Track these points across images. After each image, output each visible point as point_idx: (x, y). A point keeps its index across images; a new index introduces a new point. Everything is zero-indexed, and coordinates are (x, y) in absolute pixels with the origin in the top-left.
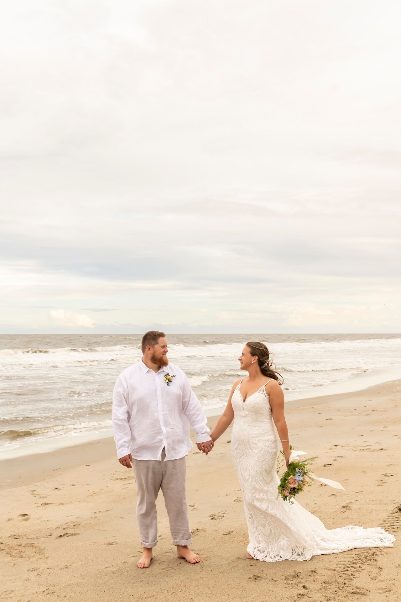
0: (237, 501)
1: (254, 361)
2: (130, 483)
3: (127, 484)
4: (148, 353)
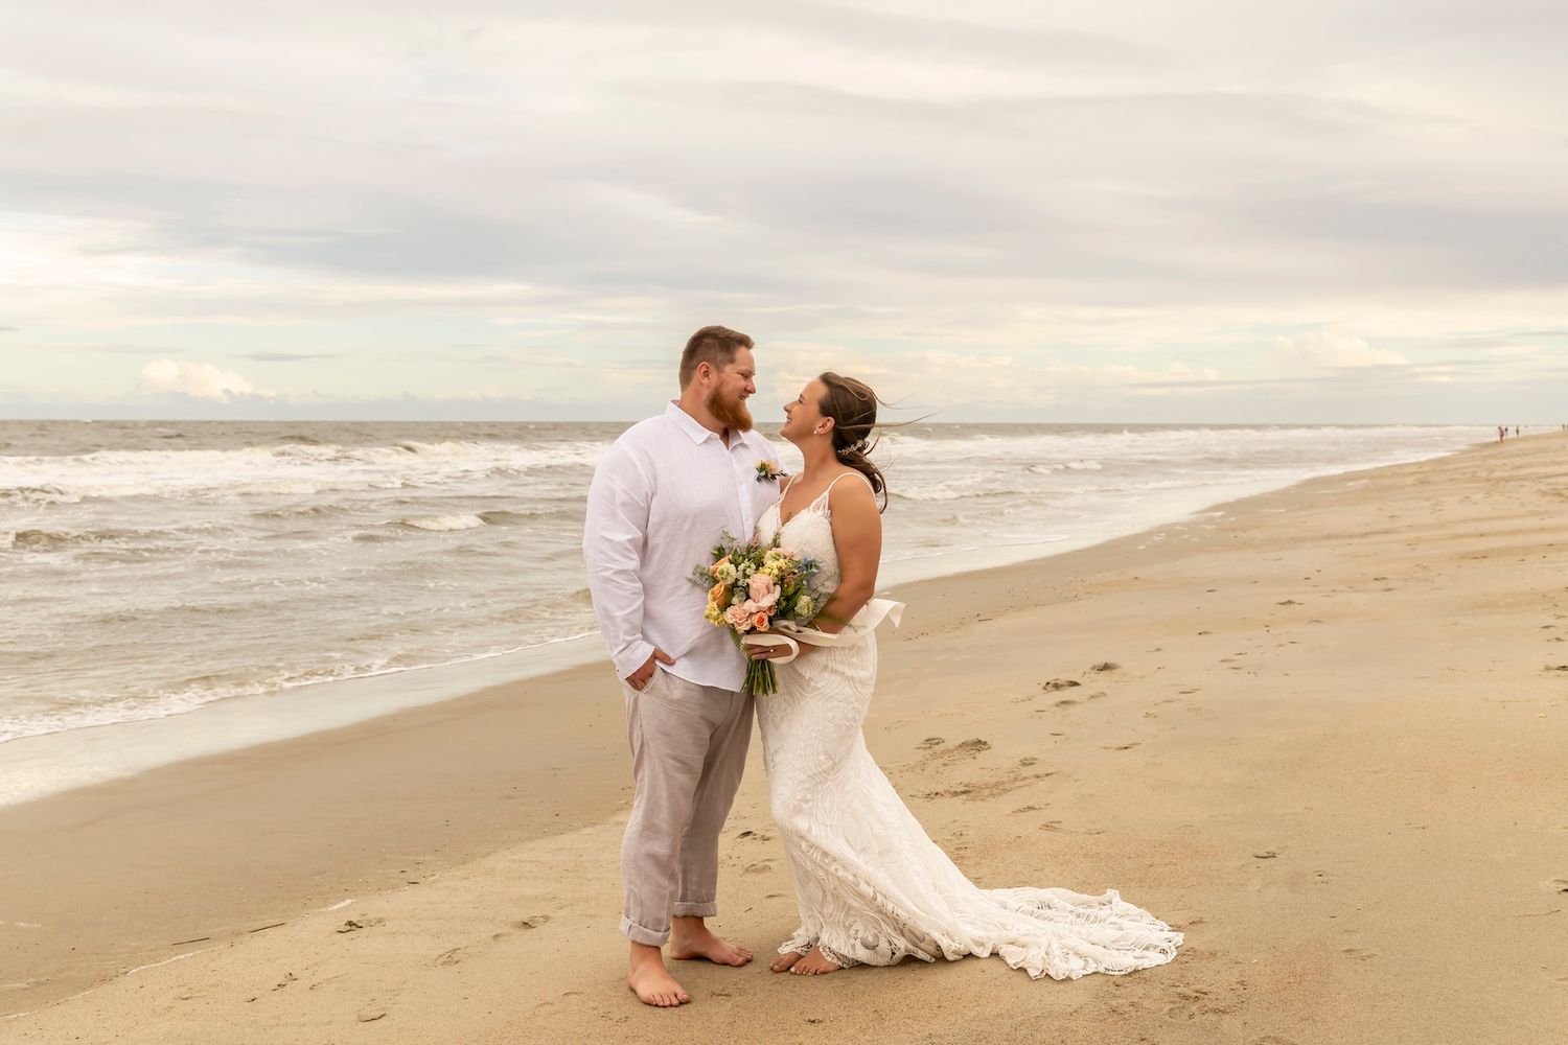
1: (821, 430)
4: (701, 384)
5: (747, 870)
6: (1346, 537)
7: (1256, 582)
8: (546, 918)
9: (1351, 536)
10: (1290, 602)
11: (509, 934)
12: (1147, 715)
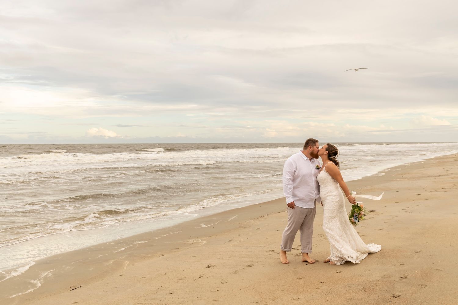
4: (309, 150)
5: (296, 256)
6: (434, 176)
7: (409, 189)
8: (253, 265)
9: (435, 176)
10: (419, 194)
11: (246, 268)
12: (385, 222)
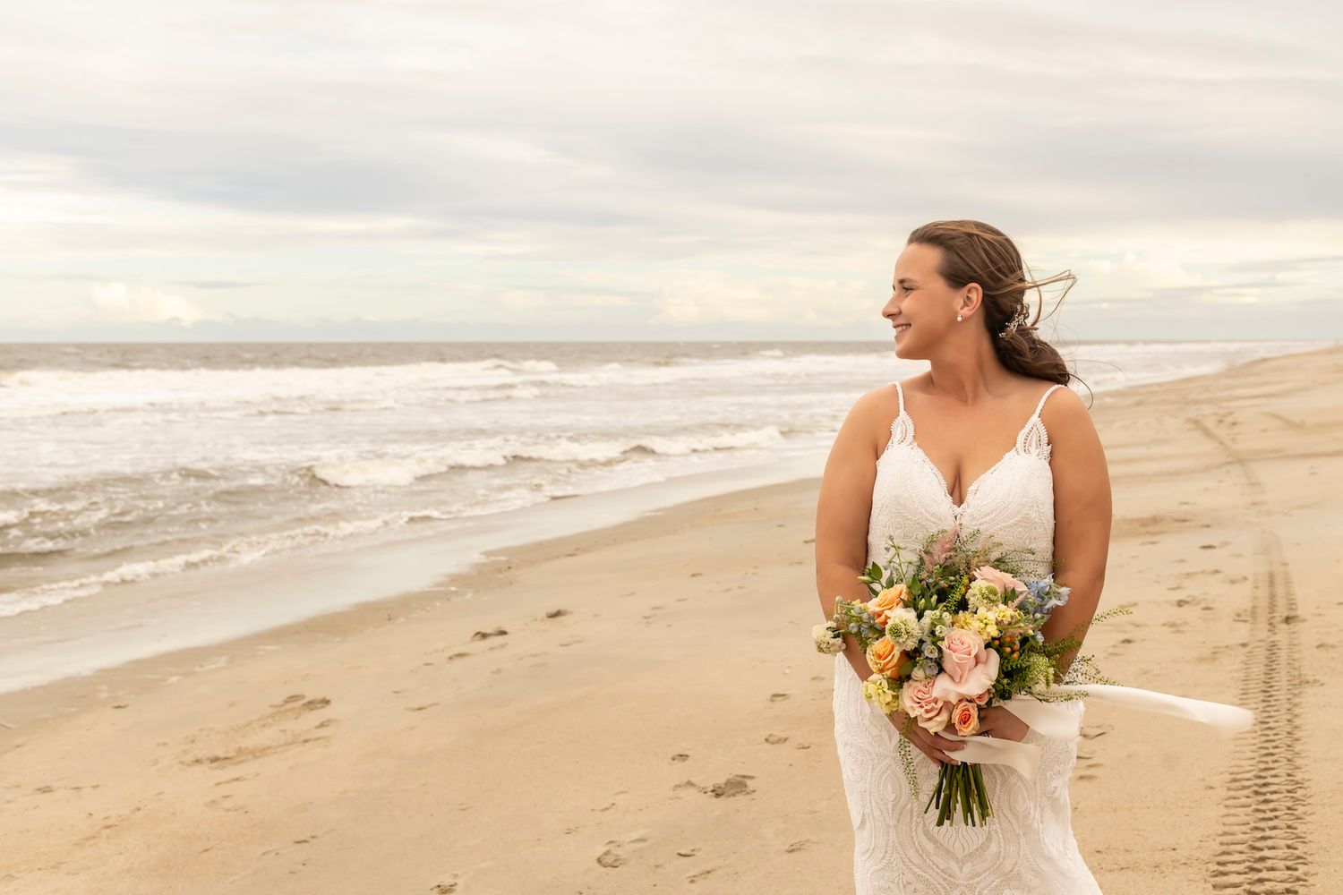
0: (609, 859)
1: (966, 312)
2: (238, 779)
3: (228, 782)
